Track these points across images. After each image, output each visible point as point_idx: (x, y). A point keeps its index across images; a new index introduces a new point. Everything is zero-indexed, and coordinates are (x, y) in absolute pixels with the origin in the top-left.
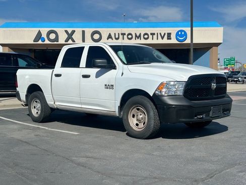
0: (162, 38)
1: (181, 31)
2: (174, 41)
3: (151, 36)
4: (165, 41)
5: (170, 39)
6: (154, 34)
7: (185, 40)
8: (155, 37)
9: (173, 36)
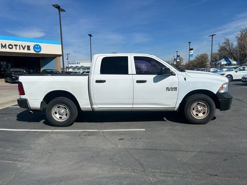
0: (24, 49)
1: (37, 45)
2: (32, 51)
3: (14, 47)
4: (26, 51)
5: (30, 50)
6: (17, 45)
7: (40, 51)
8: (18, 47)
9: (31, 48)
